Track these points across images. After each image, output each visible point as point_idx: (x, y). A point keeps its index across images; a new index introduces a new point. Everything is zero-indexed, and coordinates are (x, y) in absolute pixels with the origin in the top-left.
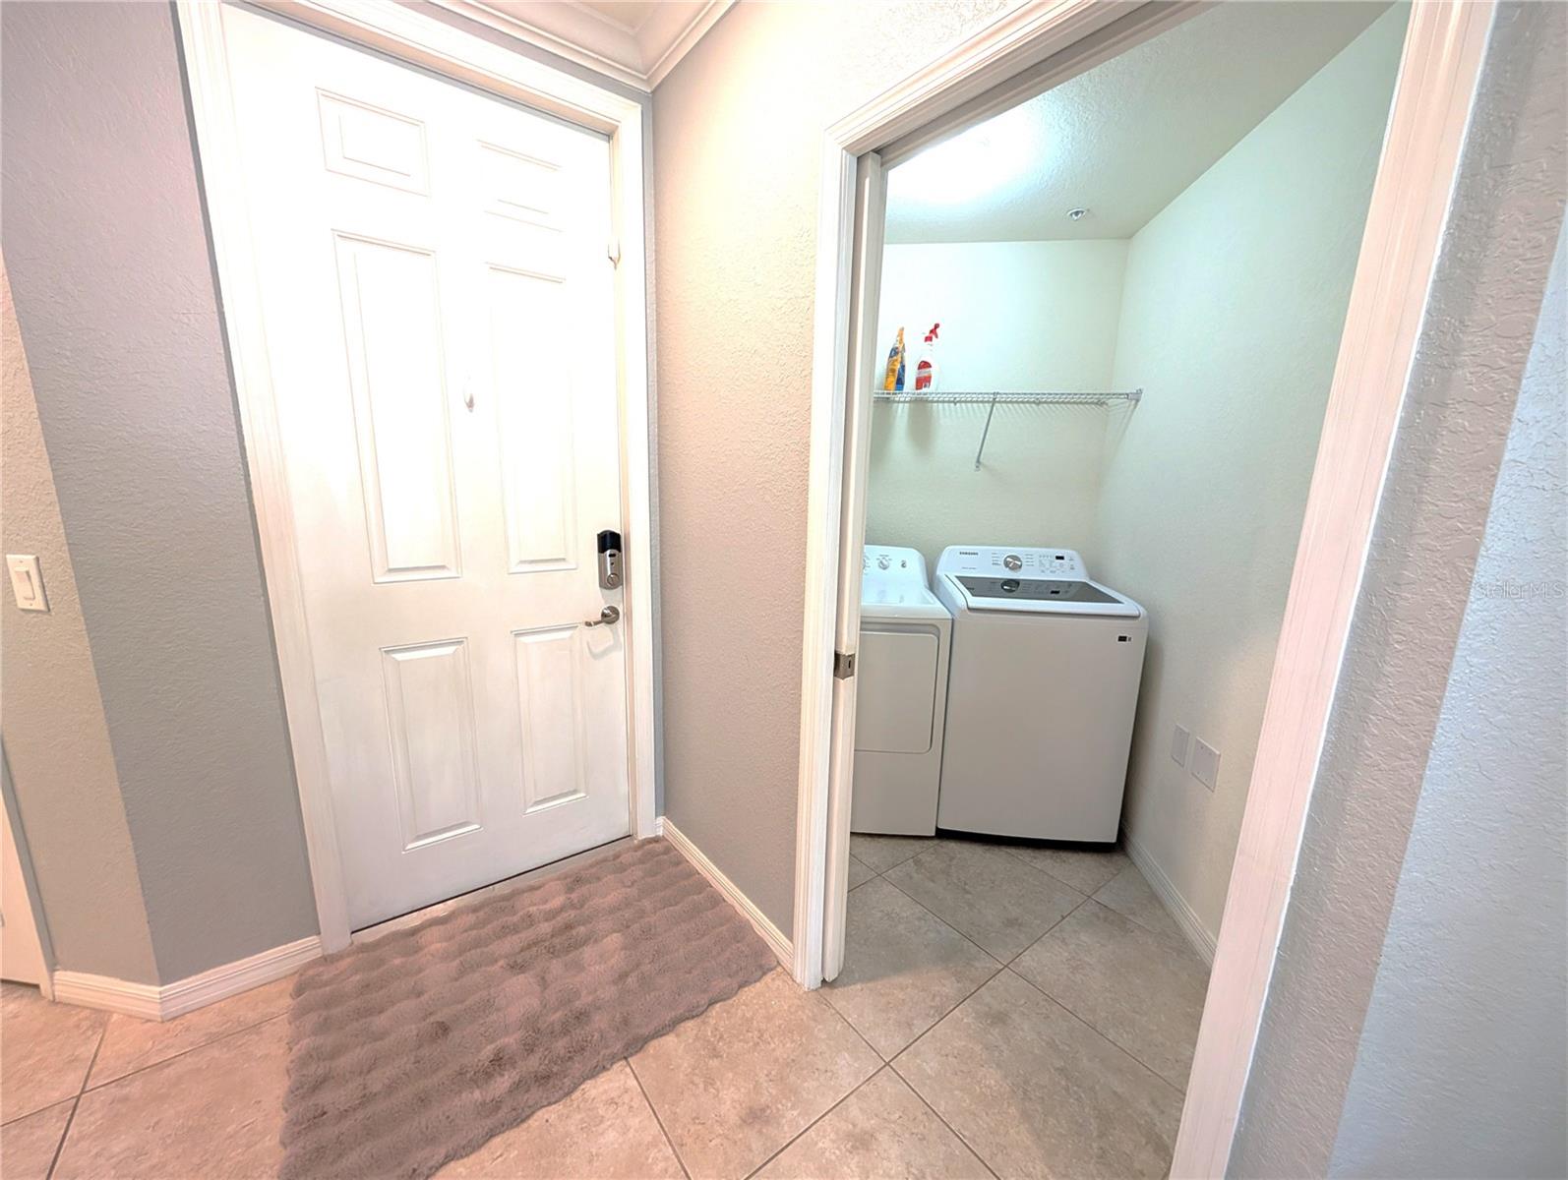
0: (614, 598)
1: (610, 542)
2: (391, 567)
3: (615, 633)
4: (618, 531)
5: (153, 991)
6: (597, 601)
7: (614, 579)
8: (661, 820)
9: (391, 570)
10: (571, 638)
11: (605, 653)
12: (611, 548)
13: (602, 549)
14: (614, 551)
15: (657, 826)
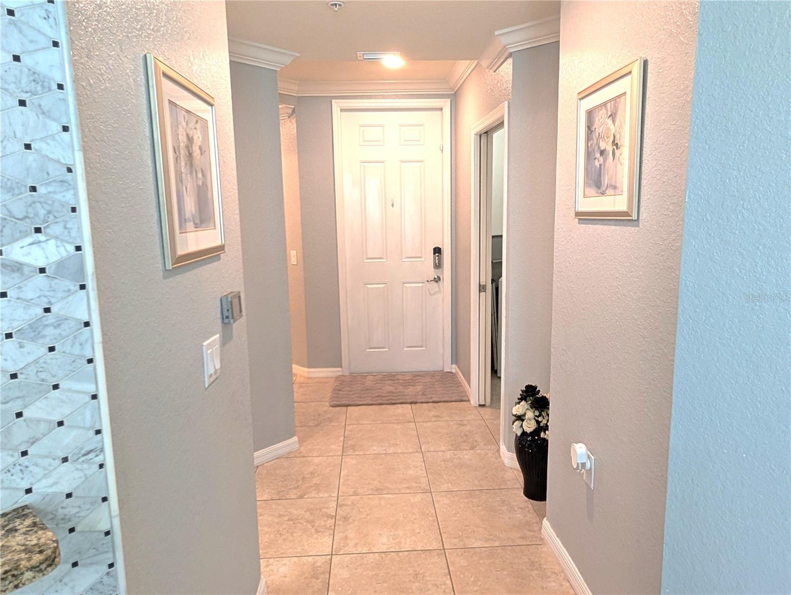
0: (439, 272)
1: (437, 251)
2: (368, 257)
3: (439, 286)
4: (440, 247)
5: (306, 369)
6: (432, 273)
7: (438, 266)
8: (454, 366)
9: (368, 258)
10: (422, 286)
11: (435, 294)
12: (437, 253)
13: (434, 254)
14: (439, 255)
15: (452, 368)
